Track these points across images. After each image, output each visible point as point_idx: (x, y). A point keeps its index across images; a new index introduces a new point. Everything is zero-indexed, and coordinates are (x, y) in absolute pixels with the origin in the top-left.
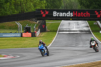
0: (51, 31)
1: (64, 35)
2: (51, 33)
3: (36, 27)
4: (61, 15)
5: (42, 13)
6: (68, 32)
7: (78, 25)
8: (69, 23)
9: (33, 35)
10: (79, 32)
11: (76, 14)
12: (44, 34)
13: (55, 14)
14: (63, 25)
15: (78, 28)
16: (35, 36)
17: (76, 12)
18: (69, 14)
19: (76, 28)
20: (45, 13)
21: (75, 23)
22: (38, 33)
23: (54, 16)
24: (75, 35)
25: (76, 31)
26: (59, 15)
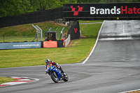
0: (87, 37)
1: (108, 44)
2: (87, 40)
3: (64, 31)
4: (103, 12)
5: (73, 10)
6: (114, 39)
7: (129, 26)
8: (116, 25)
9: (60, 44)
10: (130, 38)
11: (126, 10)
12: (76, 42)
13: (93, 11)
14: (106, 27)
15: (129, 32)
16: (63, 46)
17: (126, 7)
18: (115, 11)
19: (126, 32)
20: (77, 9)
21: (124, 23)
22: (67, 41)
23: (91, 13)
24: (125, 42)
25: (126, 36)
26: (99, 12)
